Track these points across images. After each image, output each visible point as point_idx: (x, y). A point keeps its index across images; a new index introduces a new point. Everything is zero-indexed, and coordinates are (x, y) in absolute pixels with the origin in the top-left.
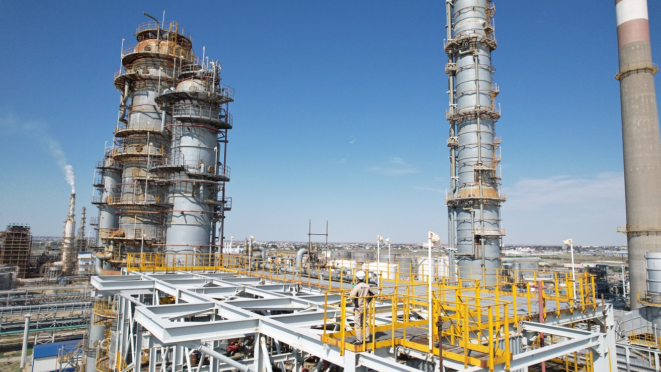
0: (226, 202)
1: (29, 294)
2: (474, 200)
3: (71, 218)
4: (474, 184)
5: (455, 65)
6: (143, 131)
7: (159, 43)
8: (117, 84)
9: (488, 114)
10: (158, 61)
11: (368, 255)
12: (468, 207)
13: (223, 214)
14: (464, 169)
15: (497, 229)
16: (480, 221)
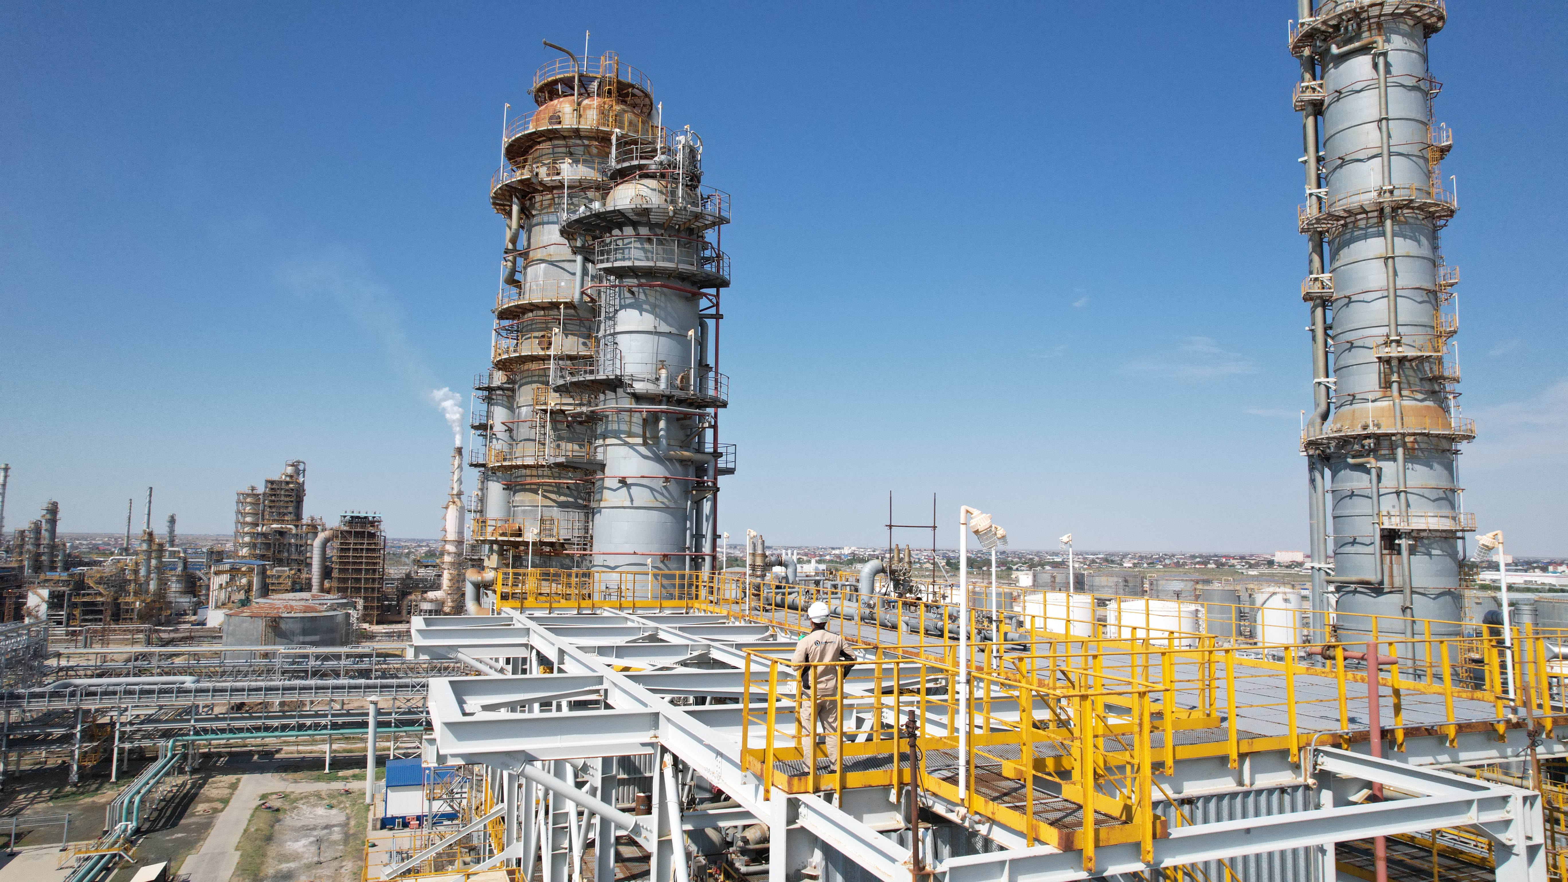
0: (721, 455)
1: (378, 655)
2: (1378, 437)
3: (456, 500)
4: (1379, 395)
5: (1321, 86)
6: (551, 303)
7: (579, 104)
8: (498, 204)
9: (1418, 208)
10: (579, 145)
11: (1126, 581)
12: (1361, 456)
13: (715, 484)
14: (1349, 358)
15: (1447, 512)
16: (1398, 493)
